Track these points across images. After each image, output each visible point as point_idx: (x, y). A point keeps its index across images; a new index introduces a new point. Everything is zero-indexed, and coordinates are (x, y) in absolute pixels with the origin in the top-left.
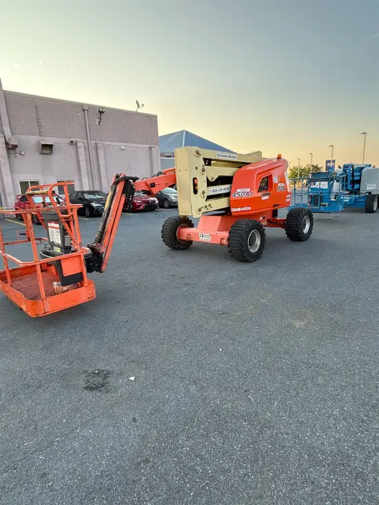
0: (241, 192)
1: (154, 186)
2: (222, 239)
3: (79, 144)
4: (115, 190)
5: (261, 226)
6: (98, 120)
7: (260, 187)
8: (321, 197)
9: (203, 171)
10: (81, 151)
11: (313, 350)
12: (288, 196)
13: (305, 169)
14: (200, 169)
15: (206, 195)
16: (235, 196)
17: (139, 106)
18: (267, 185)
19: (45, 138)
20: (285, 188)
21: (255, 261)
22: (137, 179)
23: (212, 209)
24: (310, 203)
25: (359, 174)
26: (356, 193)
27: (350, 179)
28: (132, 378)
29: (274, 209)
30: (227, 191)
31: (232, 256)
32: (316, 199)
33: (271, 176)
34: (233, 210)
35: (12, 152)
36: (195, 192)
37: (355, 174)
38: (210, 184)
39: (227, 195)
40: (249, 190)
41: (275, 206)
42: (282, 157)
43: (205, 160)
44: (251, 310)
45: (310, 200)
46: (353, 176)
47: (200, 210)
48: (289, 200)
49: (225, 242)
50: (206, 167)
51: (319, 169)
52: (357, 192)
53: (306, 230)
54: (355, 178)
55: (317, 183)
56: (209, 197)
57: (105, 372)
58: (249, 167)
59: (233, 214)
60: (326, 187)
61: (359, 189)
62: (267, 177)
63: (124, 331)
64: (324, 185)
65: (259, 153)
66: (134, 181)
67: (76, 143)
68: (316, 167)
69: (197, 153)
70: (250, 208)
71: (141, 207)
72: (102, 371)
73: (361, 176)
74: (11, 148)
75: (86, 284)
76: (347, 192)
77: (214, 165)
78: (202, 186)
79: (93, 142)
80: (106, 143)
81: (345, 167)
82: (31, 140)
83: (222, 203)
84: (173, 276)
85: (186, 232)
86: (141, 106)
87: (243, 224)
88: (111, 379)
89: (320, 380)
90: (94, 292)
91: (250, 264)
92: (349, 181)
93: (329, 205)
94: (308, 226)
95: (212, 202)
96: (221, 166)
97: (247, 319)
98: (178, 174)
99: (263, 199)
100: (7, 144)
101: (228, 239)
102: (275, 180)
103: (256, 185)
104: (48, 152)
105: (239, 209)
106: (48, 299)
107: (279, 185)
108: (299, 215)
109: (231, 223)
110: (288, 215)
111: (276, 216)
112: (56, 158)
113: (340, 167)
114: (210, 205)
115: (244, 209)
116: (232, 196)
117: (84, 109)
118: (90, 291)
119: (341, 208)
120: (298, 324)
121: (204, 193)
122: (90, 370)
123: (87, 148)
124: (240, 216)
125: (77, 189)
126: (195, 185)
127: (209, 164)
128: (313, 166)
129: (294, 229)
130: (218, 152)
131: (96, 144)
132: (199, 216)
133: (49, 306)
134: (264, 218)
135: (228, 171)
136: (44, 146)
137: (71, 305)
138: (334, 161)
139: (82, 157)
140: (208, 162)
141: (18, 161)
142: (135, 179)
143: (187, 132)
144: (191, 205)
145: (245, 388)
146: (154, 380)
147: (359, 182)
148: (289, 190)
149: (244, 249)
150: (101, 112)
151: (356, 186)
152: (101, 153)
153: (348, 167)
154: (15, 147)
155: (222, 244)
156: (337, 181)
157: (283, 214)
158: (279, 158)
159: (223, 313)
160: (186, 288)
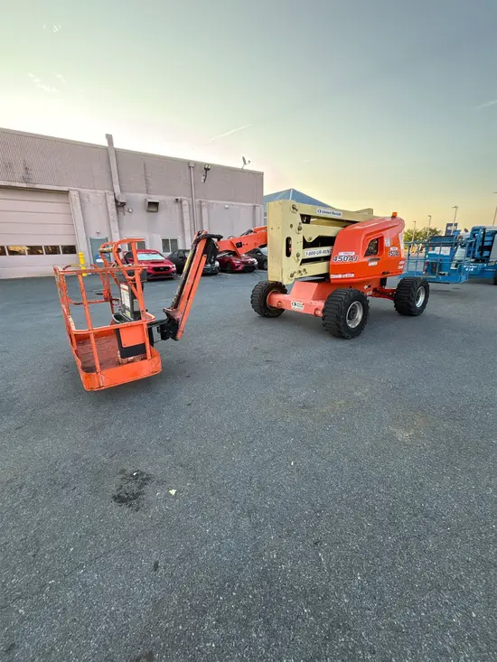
0: (343, 256)
1: (241, 246)
2: (317, 309)
3: (184, 202)
4: (195, 250)
5: (365, 298)
6: (204, 178)
7: (368, 251)
8: (441, 265)
9: (300, 229)
10: (186, 209)
11: (421, 484)
12: (401, 263)
13: (420, 233)
14: (295, 227)
15: (300, 259)
16: (336, 260)
17: (245, 163)
18: (376, 248)
19: (152, 196)
20: (399, 252)
21: (353, 337)
22: (222, 237)
23: (308, 275)
24: (426, 271)
25: (490, 238)
26: (483, 261)
27: (479, 244)
28: (173, 492)
29: (382, 277)
30: (327, 254)
31: (327, 330)
32: (434, 266)
33: (382, 238)
34: (332, 276)
35: (121, 209)
36: (288, 254)
37: (486, 239)
38: (306, 245)
39: (327, 259)
40: (354, 253)
41: (384, 273)
42: (399, 216)
43: (302, 216)
44: (340, 406)
45: (426, 267)
46: (483, 241)
47: (292, 276)
48: (402, 267)
49: (319, 313)
50: (303, 225)
51: (437, 233)
52: (485, 260)
53: (419, 304)
54: (486, 244)
55: (437, 248)
56: (304, 261)
57: (145, 477)
58: (357, 227)
59: (332, 281)
60: (448, 253)
61: (488, 257)
62: (377, 239)
63: (183, 417)
64: (446, 251)
65: (370, 211)
66: (219, 240)
67: (181, 202)
68: (434, 231)
69: (294, 208)
70: (353, 275)
71: (240, 268)
72: (142, 474)
73: (493, 241)
74: (120, 205)
75: (149, 357)
76: (473, 260)
77: (314, 223)
78: (297, 247)
79: (197, 200)
80: (210, 201)
81: (475, 230)
82: (138, 198)
83: (320, 268)
84: (255, 348)
85: (277, 299)
86: (247, 162)
87: (343, 294)
88: (148, 488)
89: (431, 543)
90: (160, 365)
91: (346, 341)
92: (477, 248)
93: (449, 275)
94: (421, 299)
95: (307, 266)
96: (322, 224)
97: (333, 419)
98: (270, 232)
99: (370, 265)
100: (116, 201)
101: (323, 311)
102: (387, 243)
103: (362, 248)
104: (155, 210)
105: (340, 276)
106: (104, 372)
107: (391, 249)
108: (413, 285)
109: (329, 290)
110: (400, 285)
111: (385, 285)
112: (162, 216)
113: (466, 231)
114: (305, 270)
115: (346, 276)
116: (332, 260)
117: (190, 166)
118: (154, 365)
119: (464, 278)
120: (403, 435)
121: (298, 256)
122: (129, 470)
123: (191, 206)
124: (341, 284)
125: (180, 247)
126: (288, 246)
127: (308, 222)
128: (430, 230)
129: (405, 301)
130: (318, 208)
131: (200, 202)
132: (290, 282)
133: (104, 379)
134: (369, 287)
135: (330, 231)
136: (151, 204)
137: (131, 379)
138: (456, 225)
139: (186, 216)
140: (306, 219)
141: (126, 218)
142: (219, 238)
143: (294, 191)
144: (281, 269)
145: (316, 536)
146: (199, 499)
147: (489, 248)
148: (403, 256)
149: (341, 324)
150: (207, 169)
151: (486, 253)
152: (205, 211)
153: (478, 230)
154: (123, 204)
155: (316, 315)
156: (462, 247)
157: (392, 283)
158: (394, 216)
159: (304, 407)
160: (267, 367)
